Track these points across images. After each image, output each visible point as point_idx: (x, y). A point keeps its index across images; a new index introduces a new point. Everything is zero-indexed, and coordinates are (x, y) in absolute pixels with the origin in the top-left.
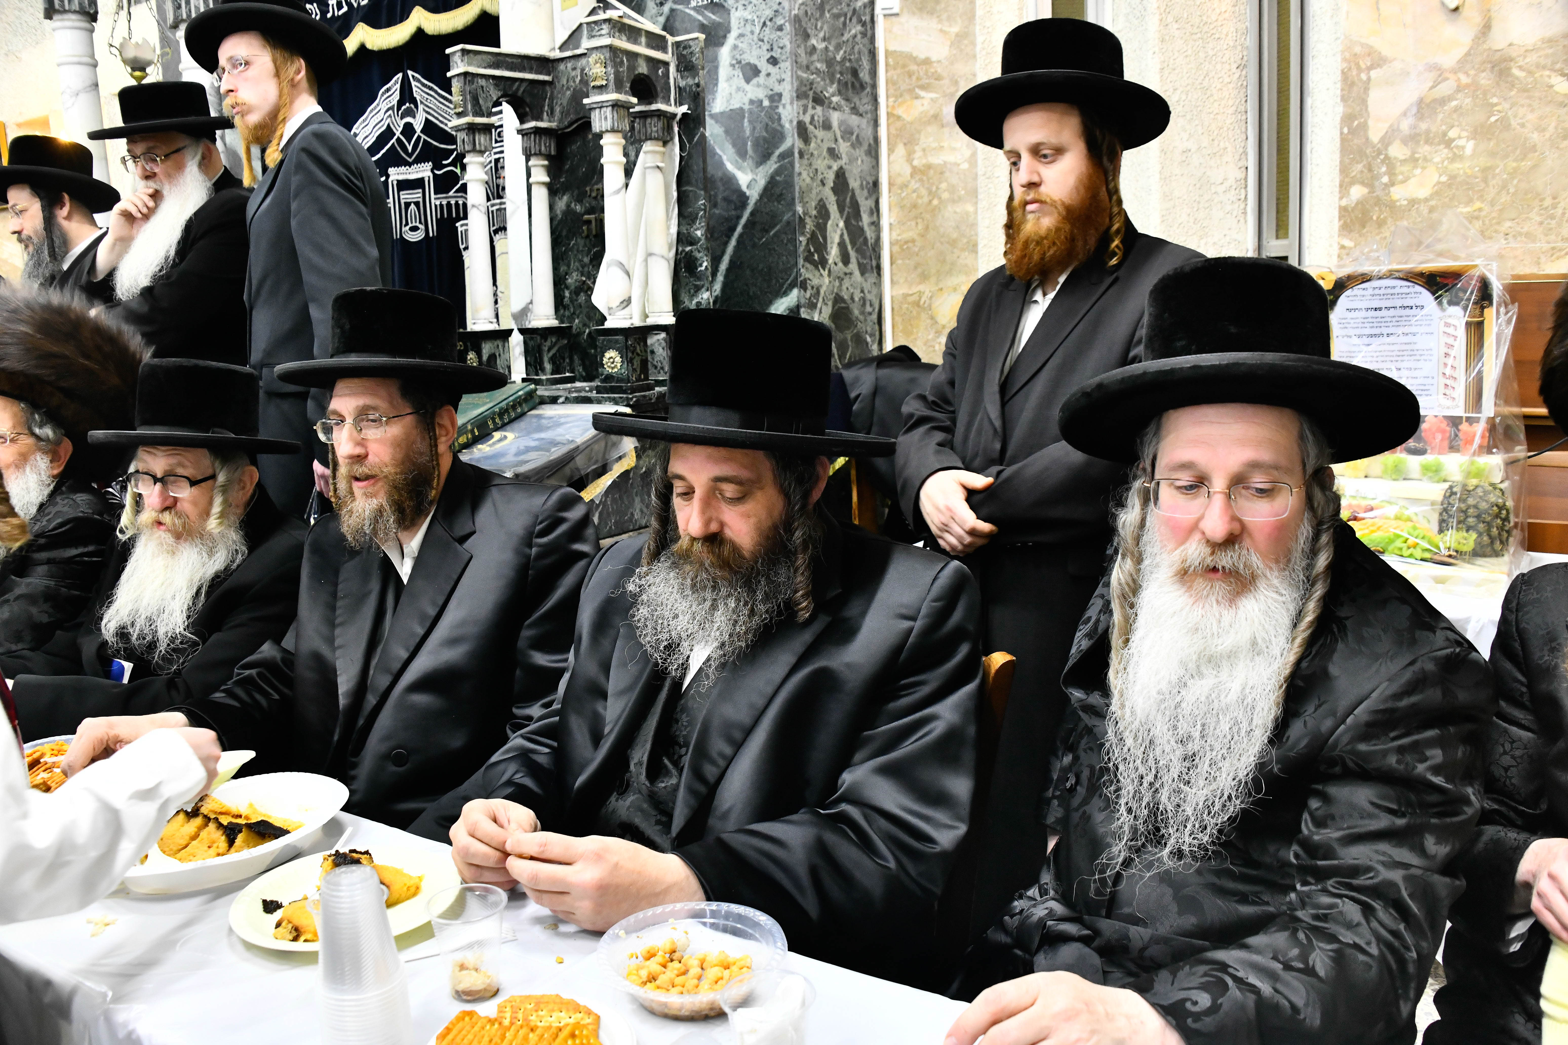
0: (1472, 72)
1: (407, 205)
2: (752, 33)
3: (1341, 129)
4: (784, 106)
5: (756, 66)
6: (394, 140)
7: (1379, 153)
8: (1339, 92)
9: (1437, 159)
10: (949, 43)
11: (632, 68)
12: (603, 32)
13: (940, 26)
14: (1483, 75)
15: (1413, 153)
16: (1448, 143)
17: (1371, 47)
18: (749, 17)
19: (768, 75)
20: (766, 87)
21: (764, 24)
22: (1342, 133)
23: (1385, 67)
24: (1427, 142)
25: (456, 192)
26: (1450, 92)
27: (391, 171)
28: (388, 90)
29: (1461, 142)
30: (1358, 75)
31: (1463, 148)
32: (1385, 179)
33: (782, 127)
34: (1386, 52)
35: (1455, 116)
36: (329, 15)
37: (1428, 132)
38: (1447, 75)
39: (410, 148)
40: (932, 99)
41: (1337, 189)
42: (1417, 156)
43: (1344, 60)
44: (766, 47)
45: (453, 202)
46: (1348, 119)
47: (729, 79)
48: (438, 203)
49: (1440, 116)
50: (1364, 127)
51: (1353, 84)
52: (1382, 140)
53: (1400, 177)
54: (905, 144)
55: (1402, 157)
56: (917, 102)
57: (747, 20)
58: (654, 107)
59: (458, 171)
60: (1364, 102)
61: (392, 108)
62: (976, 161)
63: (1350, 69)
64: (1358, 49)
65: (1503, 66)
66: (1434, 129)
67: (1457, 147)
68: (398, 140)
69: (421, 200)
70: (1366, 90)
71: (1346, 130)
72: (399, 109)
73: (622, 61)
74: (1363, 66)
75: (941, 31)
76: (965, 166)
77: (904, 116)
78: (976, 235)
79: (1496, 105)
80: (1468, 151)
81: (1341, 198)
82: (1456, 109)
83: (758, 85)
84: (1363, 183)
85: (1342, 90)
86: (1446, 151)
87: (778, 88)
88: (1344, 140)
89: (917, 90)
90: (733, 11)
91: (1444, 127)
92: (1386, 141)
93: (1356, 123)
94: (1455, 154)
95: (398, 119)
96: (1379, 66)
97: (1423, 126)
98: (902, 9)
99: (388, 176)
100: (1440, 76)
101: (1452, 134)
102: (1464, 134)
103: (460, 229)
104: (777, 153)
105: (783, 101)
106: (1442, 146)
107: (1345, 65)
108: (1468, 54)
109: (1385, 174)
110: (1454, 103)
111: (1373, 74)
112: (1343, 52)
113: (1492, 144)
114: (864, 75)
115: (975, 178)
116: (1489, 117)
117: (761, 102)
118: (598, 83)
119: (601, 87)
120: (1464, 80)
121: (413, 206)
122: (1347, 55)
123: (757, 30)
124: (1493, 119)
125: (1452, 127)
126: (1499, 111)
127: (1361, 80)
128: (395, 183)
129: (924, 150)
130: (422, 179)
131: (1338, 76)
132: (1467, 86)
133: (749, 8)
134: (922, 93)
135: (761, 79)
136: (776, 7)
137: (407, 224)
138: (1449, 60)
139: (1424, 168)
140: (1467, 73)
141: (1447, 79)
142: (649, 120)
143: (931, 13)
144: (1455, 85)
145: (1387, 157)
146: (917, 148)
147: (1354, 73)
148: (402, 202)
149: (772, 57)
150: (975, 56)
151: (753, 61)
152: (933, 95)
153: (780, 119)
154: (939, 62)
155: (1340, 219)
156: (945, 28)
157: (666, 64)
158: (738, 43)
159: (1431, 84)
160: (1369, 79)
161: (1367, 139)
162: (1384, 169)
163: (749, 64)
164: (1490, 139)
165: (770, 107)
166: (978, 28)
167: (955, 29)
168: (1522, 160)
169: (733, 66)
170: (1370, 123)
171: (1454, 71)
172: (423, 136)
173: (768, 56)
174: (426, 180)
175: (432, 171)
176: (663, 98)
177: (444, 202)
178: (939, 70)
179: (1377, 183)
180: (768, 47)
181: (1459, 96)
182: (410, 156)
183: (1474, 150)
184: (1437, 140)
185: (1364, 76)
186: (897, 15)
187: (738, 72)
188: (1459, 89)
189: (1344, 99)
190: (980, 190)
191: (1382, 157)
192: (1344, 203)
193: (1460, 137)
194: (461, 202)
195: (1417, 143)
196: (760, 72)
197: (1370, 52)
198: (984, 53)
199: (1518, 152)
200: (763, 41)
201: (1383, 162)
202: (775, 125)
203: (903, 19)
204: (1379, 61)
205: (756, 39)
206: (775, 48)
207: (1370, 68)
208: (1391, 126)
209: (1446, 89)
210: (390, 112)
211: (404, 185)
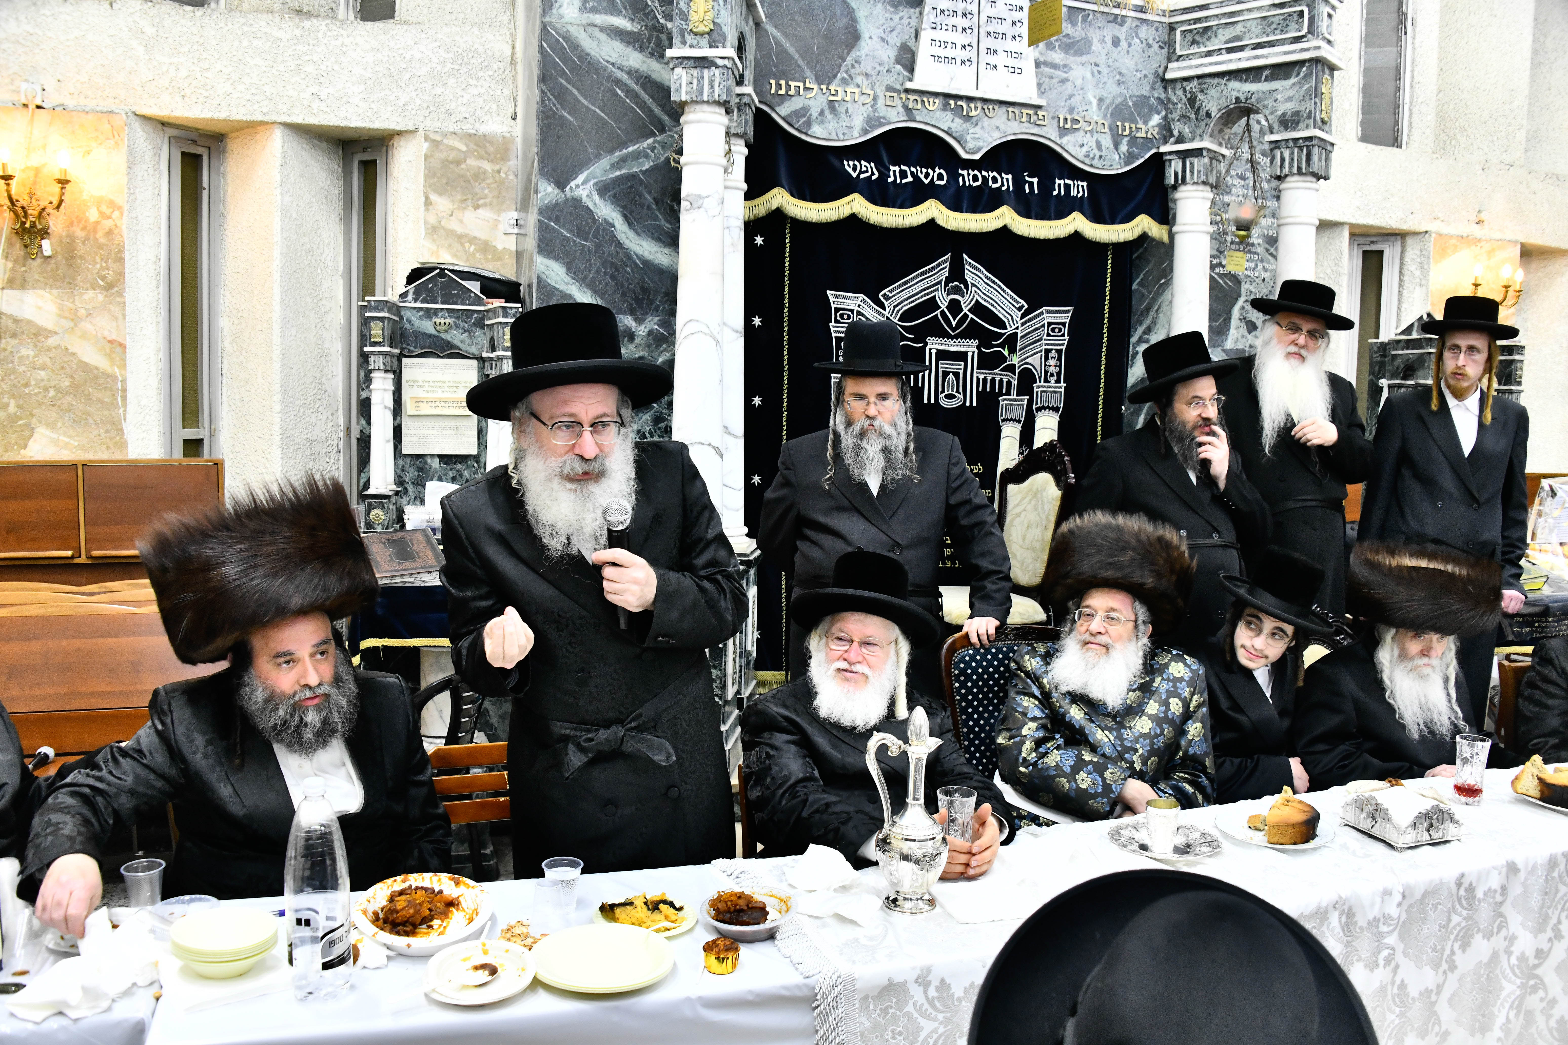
1: (946, 374)
6: (938, 312)
18: (1252, 290)
25: (1003, 370)
27: (930, 340)
28: (938, 265)
36: (889, 180)
39: (954, 324)
45: (997, 379)
47: (1238, 328)
48: (981, 377)
59: (1007, 353)
61: (940, 283)
68: (943, 313)
69: (961, 372)
72: (946, 285)
90: (1242, 283)
95: (945, 295)
99: (926, 344)
103: (1002, 403)
121: (951, 375)
128: (934, 352)
130: (966, 353)
133: (1252, 284)
137: (943, 392)
148: (940, 370)
151: (1252, 319)
169: (1238, 319)
172: (971, 316)
174: (970, 354)
175: (978, 347)
177: (989, 378)
182: (954, 330)
194: (1007, 380)
210: (939, 286)
211: (942, 355)
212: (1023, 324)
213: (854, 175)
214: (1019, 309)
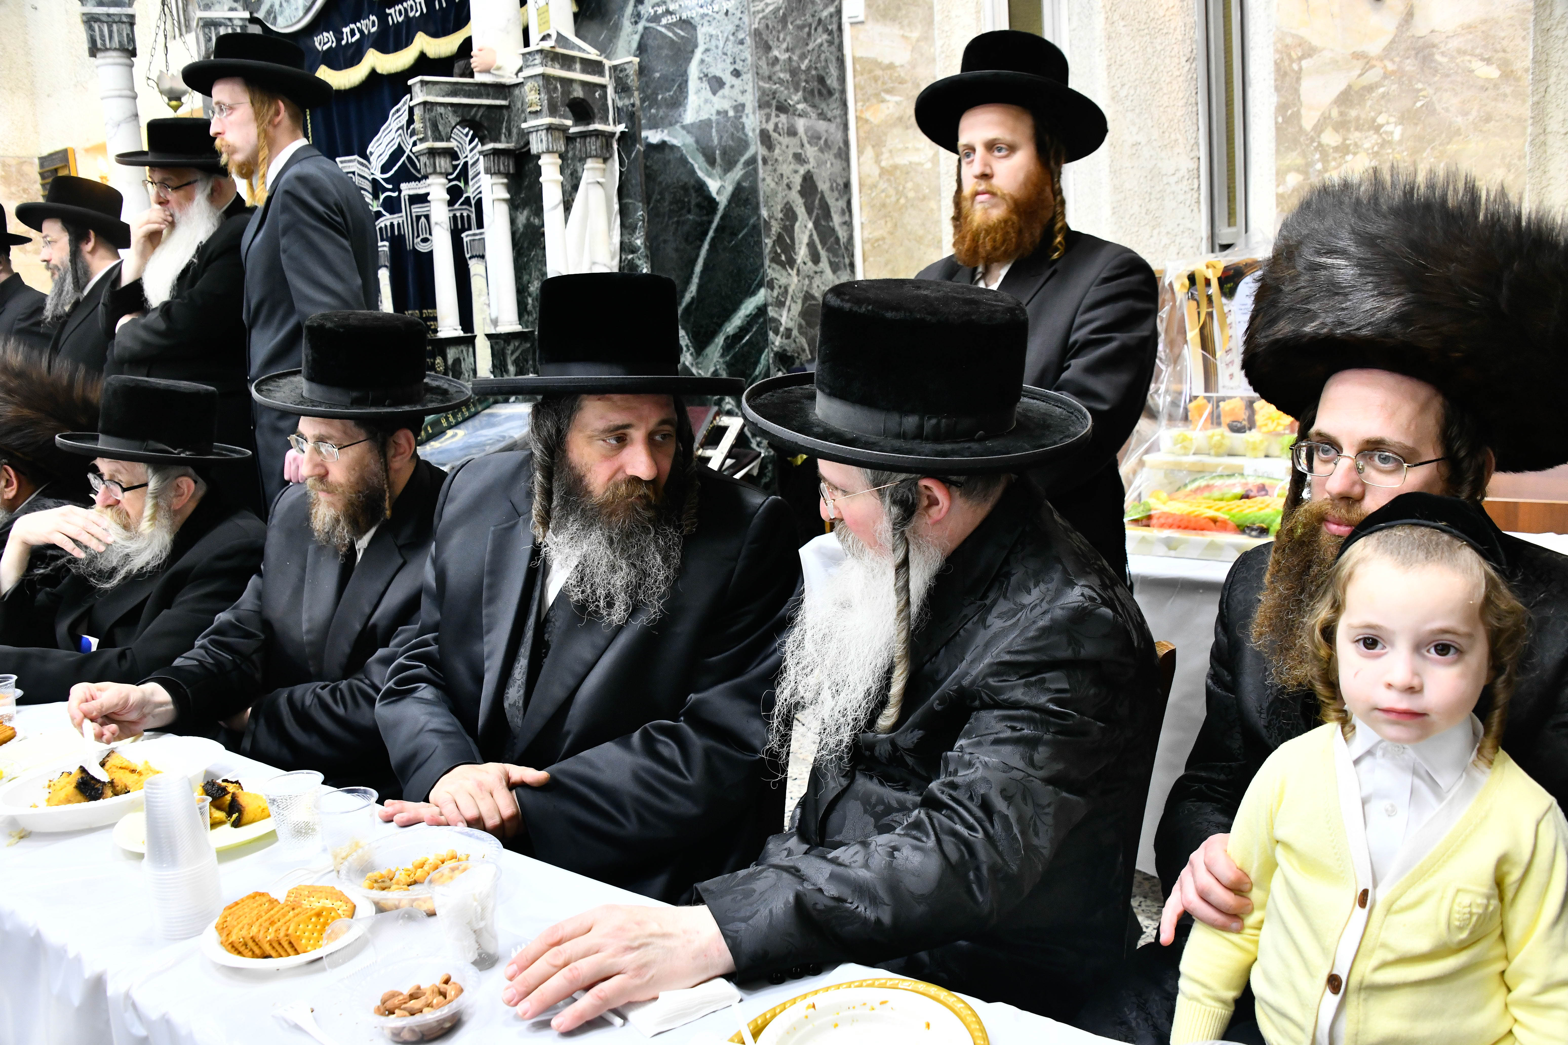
0: (1397, 59)
1: (418, 218)
2: (717, 47)
3: (1276, 118)
4: (747, 116)
5: (721, 79)
6: (404, 158)
7: (1313, 141)
8: (1272, 82)
9: (1367, 145)
10: (910, 48)
11: (566, 92)
12: (537, 62)
13: (901, 32)
14: (1408, 61)
15: (1345, 140)
16: (1377, 129)
17: (1302, 38)
18: (714, 33)
19: (732, 87)
20: (731, 98)
21: (727, 39)
22: (1276, 123)
23: (1315, 57)
24: (1357, 129)
25: (461, 204)
26: (1378, 79)
27: (403, 186)
28: (398, 111)
29: (1389, 128)
30: (1290, 65)
31: (1392, 133)
32: (1319, 166)
33: (746, 135)
34: (1316, 42)
35: (1383, 102)
36: (344, 42)
37: (1358, 118)
38: (1374, 62)
39: (419, 165)
40: (897, 103)
41: (1274, 177)
42: (1348, 142)
43: (1277, 51)
44: (729, 60)
45: (458, 214)
46: (1282, 108)
47: (698, 91)
49: (1369, 103)
50: (1297, 115)
51: (1285, 74)
52: (1315, 128)
53: (1333, 164)
54: (873, 147)
55: (1334, 144)
56: (883, 106)
57: (711, 36)
58: (592, 127)
59: (462, 185)
60: (1296, 91)
61: (401, 128)
62: (938, 161)
63: (1282, 59)
64: (1289, 40)
65: (1426, 52)
66: (1363, 116)
67: (1386, 132)
68: (409, 157)
70: (1298, 79)
71: (1280, 120)
72: (408, 127)
73: (556, 88)
74: (1294, 56)
75: (903, 36)
76: (928, 165)
77: (872, 119)
78: (941, 231)
79: (1421, 90)
80: (1397, 136)
81: (1278, 186)
82: (1383, 96)
83: (724, 97)
84: (1298, 170)
85: (1276, 80)
86: (1375, 136)
87: (741, 99)
88: (1278, 128)
89: (883, 94)
90: (699, 27)
91: (1373, 114)
92: (1319, 129)
93: (1289, 112)
94: (1384, 140)
95: (408, 137)
96: (1310, 56)
97: (1353, 113)
98: (867, 17)
99: (400, 191)
100: (1368, 63)
101: (1380, 120)
102: (1392, 120)
103: (465, 240)
104: (743, 160)
105: (746, 111)
106: (1372, 132)
107: (1277, 56)
108: (1393, 42)
109: (1318, 161)
110: (1381, 90)
111: (1304, 63)
112: (1275, 43)
113: (1419, 128)
114: (832, 82)
115: (938, 177)
116: (1415, 103)
117: (726, 112)
118: (533, 109)
119: (536, 112)
120: (1390, 67)
121: (423, 219)
122: (1279, 46)
123: (721, 44)
124: (1419, 104)
125: (1380, 113)
126: (1424, 97)
127: (1293, 70)
128: (407, 197)
129: (891, 151)
131: (1271, 67)
132: (1393, 73)
133: (714, 23)
134: (887, 97)
135: (726, 91)
136: (737, 22)
137: (418, 236)
138: (1374, 48)
139: (1355, 154)
140: (1392, 60)
141: (1373, 66)
142: (588, 140)
143: (894, 19)
144: (1382, 72)
145: (1320, 145)
146: (884, 150)
147: (1287, 63)
148: (414, 215)
149: (735, 70)
150: (934, 60)
151: (719, 74)
152: (897, 98)
153: (743, 128)
154: (902, 66)
155: (1277, 206)
156: (906, 34)
157: (604, 87)
158: (705, 57)
159: (1359, 72)
160: (1301, 69)
161: (1301, 127)
162: (1317, 156)
163: (715, 77)
164: (1416, 124)
165: (735, 117)
166: (936, 32)
167: (915, 35)
168: (1448, 143)
169: (700, 79)
170: (1303, 112)
171: (1381, 59)
173: (732, 69)
176: (601, 118)
178: (902, 74)
179: (1311, 170)
180: (731, 60)
181: (1386, 82)
182: (419, 172)
183: (1402, 135)
184: (1366, 126)
185: (1295, 67)
186: (862, 23)
187: (705, 85)
188: (1386, 76)
189: (1277, 89)
190: (943, 189)
191: (1315, 144)
192: (1281, 190)
193: (1388, 123)
194: (465, 214)
195: (1348, 130)
196: (724, 84)
197: (1301, 42)
198: (943, 56)
199: (1444, 136)
200: (726, 54)
201: (1316, 149)
202: (740, 134)
203: (867, 26)
204: (1310, 52)
205: (720, 53)
206: (738, 61)
207: (1300, 59)
208: (1323, 114)
209: (1373, 76)
210: (400, 131)
211: (414, 200)
212: (471, 150)
213: (320, 48)
214: (467, 135)
